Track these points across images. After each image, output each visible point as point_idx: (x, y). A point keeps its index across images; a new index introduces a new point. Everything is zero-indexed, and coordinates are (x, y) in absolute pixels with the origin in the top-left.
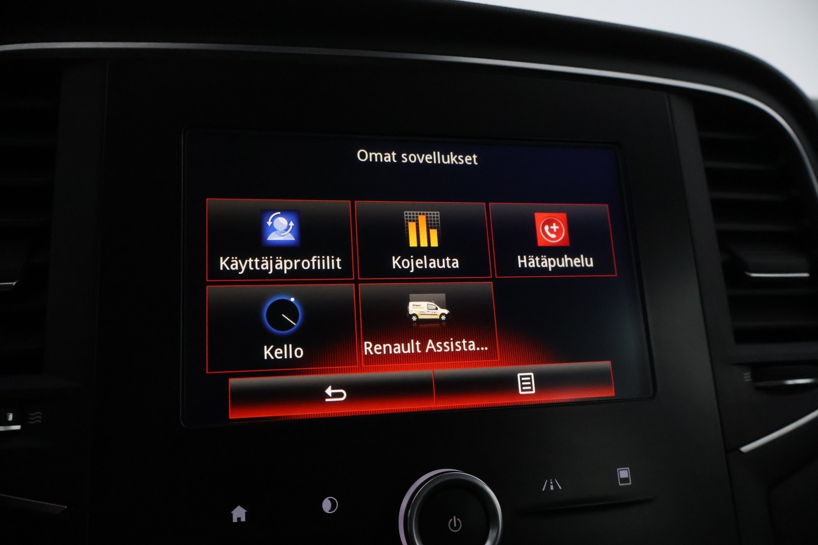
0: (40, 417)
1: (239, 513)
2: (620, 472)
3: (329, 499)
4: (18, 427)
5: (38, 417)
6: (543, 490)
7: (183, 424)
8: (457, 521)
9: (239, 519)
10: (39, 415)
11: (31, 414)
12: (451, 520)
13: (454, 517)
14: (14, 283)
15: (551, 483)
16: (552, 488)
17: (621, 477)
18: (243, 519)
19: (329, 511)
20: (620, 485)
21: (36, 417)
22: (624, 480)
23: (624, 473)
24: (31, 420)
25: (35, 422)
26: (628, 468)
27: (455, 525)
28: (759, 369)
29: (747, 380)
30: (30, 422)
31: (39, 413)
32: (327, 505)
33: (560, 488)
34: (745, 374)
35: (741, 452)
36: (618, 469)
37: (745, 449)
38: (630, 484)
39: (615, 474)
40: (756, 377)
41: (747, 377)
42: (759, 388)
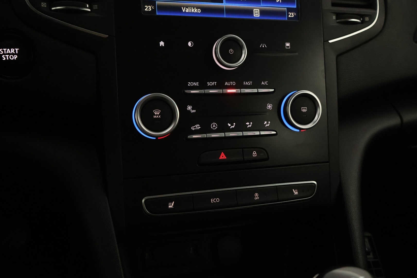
0: (97, 7)
1: (162, 43)
3: (190, 42)
4: (89, 10)
6: (260, 47)
7: (143, 13)
8: (232, 50)
9: (162, 45)
11: (93, 6)
12: (230, 50)
16: (263, 46)
18: (163, 45)
19: (190, 46)
20: (286, 48)
21: (95, 7)
22: (288, 47)
23: (288, 45)
26: (289, 43)
27: (231, 52)
29: (334, 19)
31: (96, 5)
32: (190, 44)
33: (266, 47)
36: (286, 43)
37: (330, 41)
38: (290, 48)
39: (285, 45)
40: (337, 19)
41: (334, 17)
42: (338, 22)
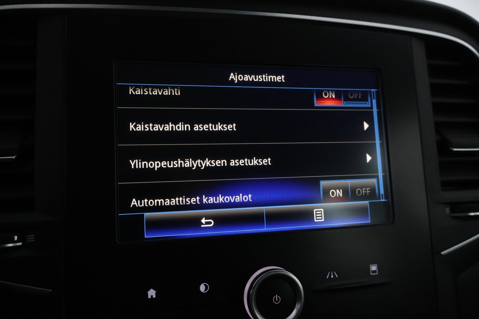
0: (33, 238)
1: (152, 293)
2: (372, 267)
3: (204, 284)
4: (20, 244)
5: (32, 238)
6: (327, 278)
7: (118, 242)
8: (278, 297)
9: (152, 296)
10: (32, 237)
11: (28, 236)
12: (275, 297)
13: (277, 295)
14: (14, 157)
15: (332, 274)
16: (332, 276)
17: (372, 270)
18: (154, 296)
19: (204, 291)
20: (371, 274)
21: (31, 238)
22: (374, 272)
23: (374, 268)
24: (28, 240)
25: (31, 241)
26: (376, 265)
27: (277, 300)
28: (455, 206)
29: (447, 213)
30: (28, 241)
31: (32, 235)
32: (202, 288)
33: (337, 276)
34: (446, 209)
35: (442, 255)
36: (371, 265)
37: (444, 253)
38: (377, 273)
39: (369, 269)
40: (452, 211)
41: (448, 210)
42: (454, 217)
